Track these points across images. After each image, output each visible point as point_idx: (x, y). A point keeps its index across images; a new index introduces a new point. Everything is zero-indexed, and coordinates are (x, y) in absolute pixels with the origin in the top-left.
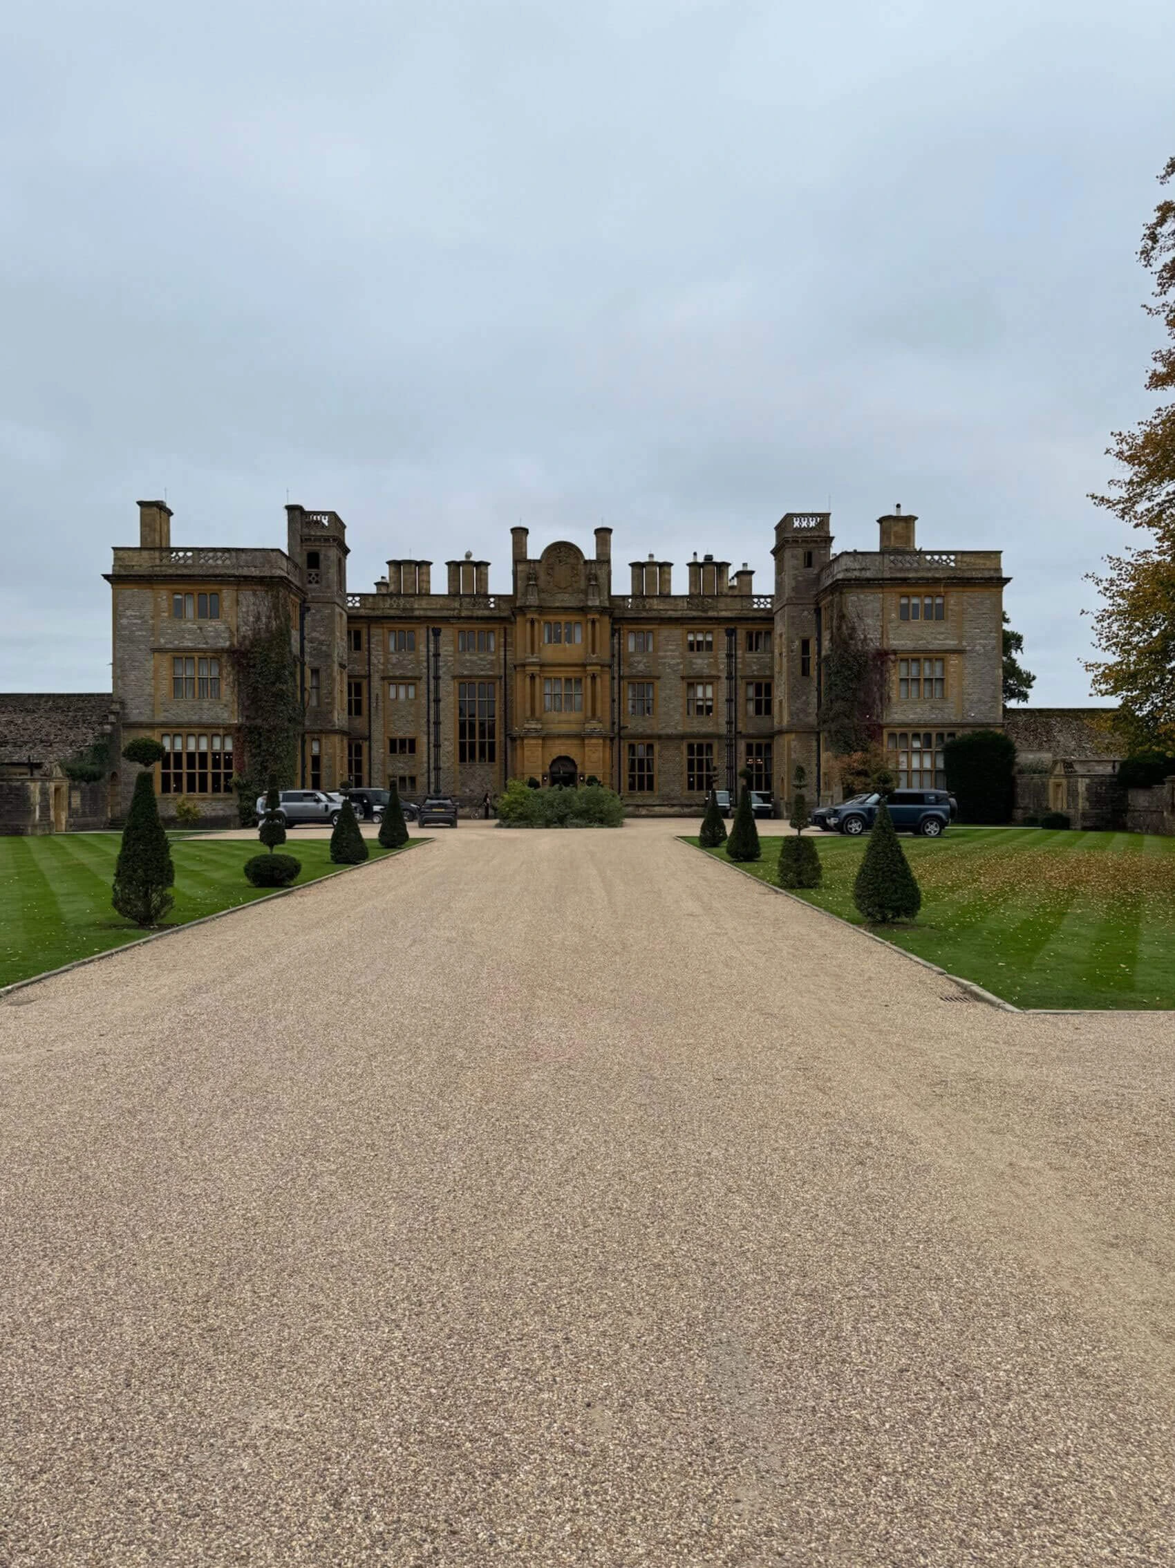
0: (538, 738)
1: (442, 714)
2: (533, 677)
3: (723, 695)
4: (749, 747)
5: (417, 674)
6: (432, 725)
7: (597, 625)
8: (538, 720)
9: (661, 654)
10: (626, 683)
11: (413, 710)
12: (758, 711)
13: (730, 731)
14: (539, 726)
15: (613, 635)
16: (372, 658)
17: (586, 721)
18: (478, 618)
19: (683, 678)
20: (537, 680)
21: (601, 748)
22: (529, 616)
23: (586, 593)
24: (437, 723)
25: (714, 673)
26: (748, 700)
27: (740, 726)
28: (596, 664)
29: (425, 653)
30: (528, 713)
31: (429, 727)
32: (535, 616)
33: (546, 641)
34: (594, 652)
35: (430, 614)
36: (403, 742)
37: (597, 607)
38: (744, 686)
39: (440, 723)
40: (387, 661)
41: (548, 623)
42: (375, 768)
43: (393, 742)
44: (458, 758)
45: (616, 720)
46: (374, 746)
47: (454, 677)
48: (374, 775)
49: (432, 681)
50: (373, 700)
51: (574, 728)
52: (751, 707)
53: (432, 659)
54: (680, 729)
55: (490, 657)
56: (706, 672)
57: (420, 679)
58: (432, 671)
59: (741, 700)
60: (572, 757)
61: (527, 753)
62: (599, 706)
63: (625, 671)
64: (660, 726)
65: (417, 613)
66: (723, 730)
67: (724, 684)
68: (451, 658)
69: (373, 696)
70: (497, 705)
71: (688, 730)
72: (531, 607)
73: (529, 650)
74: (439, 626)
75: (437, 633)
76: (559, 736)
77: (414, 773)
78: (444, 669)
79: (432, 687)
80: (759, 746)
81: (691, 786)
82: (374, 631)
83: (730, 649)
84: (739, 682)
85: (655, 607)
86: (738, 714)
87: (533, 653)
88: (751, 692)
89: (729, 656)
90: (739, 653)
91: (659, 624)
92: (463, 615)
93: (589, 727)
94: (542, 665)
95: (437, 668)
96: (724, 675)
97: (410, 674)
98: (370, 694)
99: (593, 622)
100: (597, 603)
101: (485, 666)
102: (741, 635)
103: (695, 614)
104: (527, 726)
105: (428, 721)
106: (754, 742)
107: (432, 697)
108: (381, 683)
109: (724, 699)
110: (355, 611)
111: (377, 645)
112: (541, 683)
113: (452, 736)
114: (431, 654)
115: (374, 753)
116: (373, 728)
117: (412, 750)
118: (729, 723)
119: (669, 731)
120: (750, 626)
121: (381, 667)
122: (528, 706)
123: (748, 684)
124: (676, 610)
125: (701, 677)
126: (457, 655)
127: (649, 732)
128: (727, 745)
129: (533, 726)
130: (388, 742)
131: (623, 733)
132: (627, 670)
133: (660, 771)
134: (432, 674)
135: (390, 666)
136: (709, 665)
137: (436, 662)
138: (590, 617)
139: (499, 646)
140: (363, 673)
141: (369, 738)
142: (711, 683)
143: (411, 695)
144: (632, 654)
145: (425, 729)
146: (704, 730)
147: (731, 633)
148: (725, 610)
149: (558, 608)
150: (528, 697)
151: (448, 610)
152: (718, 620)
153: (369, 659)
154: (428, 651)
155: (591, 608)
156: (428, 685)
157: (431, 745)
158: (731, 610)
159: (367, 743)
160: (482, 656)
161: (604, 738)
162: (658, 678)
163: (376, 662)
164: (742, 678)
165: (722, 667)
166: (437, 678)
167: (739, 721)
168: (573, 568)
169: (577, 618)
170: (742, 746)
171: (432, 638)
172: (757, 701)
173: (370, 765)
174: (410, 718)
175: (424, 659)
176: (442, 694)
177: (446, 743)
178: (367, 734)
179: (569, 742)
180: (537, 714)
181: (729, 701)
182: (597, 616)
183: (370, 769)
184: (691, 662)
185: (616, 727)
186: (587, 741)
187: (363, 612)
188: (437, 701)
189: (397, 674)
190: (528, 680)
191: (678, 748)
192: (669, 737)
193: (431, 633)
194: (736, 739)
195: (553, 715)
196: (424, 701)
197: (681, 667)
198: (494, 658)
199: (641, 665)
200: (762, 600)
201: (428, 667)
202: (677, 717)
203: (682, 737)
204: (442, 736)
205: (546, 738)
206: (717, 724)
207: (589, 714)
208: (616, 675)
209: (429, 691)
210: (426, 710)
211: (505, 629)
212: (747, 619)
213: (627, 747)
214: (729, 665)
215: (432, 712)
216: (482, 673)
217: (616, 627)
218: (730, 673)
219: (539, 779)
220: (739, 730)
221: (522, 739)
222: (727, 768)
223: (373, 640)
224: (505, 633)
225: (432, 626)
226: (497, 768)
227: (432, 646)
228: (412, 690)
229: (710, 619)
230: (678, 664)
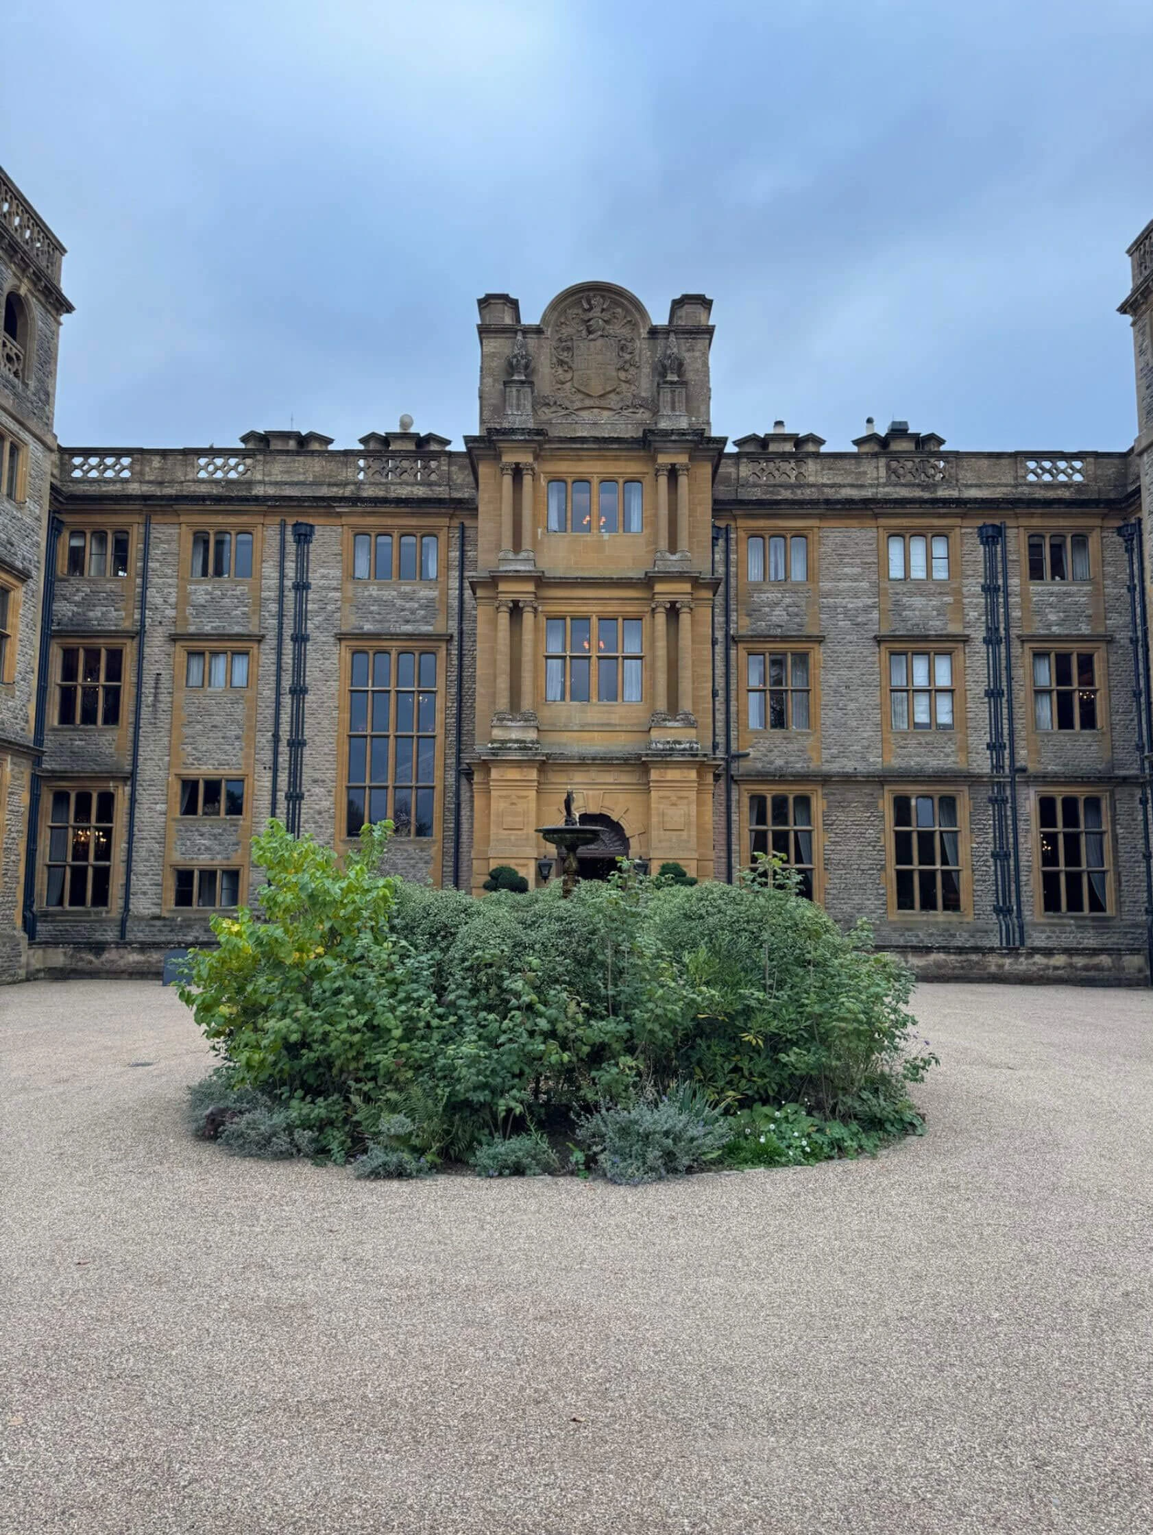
0: (529, 763)
1: (309, 721)
2: (516, 611)
3: (978, 681)
4: (1046, 805)
5: (253, 628)
6: (284, 748)
7: (683, 480)
8: (529, 719)
9: (826, 585)
10: (743, 653)
11: (239, 711)
12: (1065, 721)
13: (998, 767)
14: (532, 735)
15: (715, 539)
16: (151, 592)
17: (656, 720)
18: (400, 501)
19: (879, 640)
20: (528, 617)
21: (693, 795)
22: (509, 458)
23: (653, 407)
24: (297, 744)
25: (954, 628)
26: (1039, 692)
27: (1022, 753)
28: (680, 577)
29: (274, 583)
30: (503, 703)
31: (276, 754)
32: (526, 458)
33: (554, 525)
34: (673, 548)
35: (288, 491)
36: (213, 788)
37: (683, 433)
38: (1028, 658)
39: (303, 744)
40: (184, 600)
41: (556, 479)
42: (143, 849)
43: (189, 786)
44: (344, 825)
45: (721, 739)
46: (143, 796)
47: (341, 638)
48: (138, 867)
49: (288, 646)
50: (148, 689)
51: (621, 744)
52: (1047, 711)
53: (290, 596)
54: (876, 762)
55: (425, 593)
56: (936, 626)
57: (260, 639)
58: (289, 623)
59: (1022, 694)
60: (615, 818)
61: (497, 805)
62: (686, 686)
63: (742, 624)
64: (826, 754)
65: (259, 491)
66: (982, 763)
67: (977, 659)
68: (337, 595)
69: (149, 681)
70: (440, 702)
71: (895, 763)
72: (513, 431)
73: (507, 543)
74: (311, 521)
75: (304, 536)
76: (585, 762)
77: (235, 861)
78: (318, 620)
79: (288, 660)
80: (1070, 803)
81: (904, 901)
82: (159, 532)
83: (991, 573)
84: (1016, 649)
85: (811, 479)
86: (1018, 725)
87: (517, 546)
88: (1045, 674)
89: (990, 590)
90: (1014, 582)
91: (821, 517)
92: (365, 494)
93: (661, 737)
94: (541, 581)
95: (301, 616)
96: (979, 634)
97: (237, 629)
98: (139, 675)
99: (673, 473)
100: (683, 424)
101: (413, 612)
102: (1016, 544)
103: (904, 493)
104: (497, 733)
105: (276, 738)
106: (1059, 793)
107: (287, 683)
108: (168, 648)
109: (981, 689)
110: (118, 487)
111: (163, 562)
112: (536, 628)
113: (330, 775)
114: (288, 583)
115: (142, 814)
116: (143, 753)
117: (236, 807)
118: (995, 747)
119: (849, 765)
120: (1036, 522)
121: (171, 613)
122: (503, 683)
123: (1038, 655)
124: (862, 486)
125: (925, 638)
126: (349, 587)
127: (799, 766)
128: (993, 801)
129: (514, 735)
130: (177, 788)
131: (738, 768)
132: (745, 621)
133: (827, 862)
134: (288, 632)
135: (190, 610)
136: (940, 611)
137: (300, 603)
138: (663, 459)
139: (448, 568)
140: (126, 625)
141: (131, 777)
142: (949, 653)
143: (239, 678)
144: (757, 588)
145: (267, 756)
146: (934, 763)
147: (992, 537)
148: (978, 486)
149: (583, 440)
150: (504, 664)
151: (330, 485)
152: (962, 507)
153: (143, 596)
154: (282, 576)
155: (666, 433)
156: (280, 654)
157: (281, 795)
158: (988, 486)
159: (128, 789)
160: (407, 589)
161: (701, 767)
162: (820, 640)
163: (159, 601)
164: (1023, 640)
165: (973, 615)
166: (300, 639)
167: (1020, 743)
168: (622, 348)
169: (632, 468)
170: (1029, 803)
171: (291, 547)
172: (1060, 694)
173: (130, 842)
174: (233, 731)
175: (273, 594)
176: (312, 675)
177: (317, 790)
178: (128, 768)
179: (609, 777)
180: (527, 704)
181: (993, 694)
182: (682, 459)
183: (130, 851)
184: (897, 603)
185: (720, 754)
186: (654, 775)
187: (134, 488)
188: (299, 691)
189: (208, 629)
190: (504, 618)
191: (871, 806)
192: (848, 779)
193: (290, 537)
194: (1013, 784)
195: (570, 711)
196: (268, 693)
197: (875, 615)
198: (435, 594)
199: (778, 611)
200: (1062, 465)
201: (281, 615)
202: (868, 733)
203: (881, 779)
204: (307, 774)
205: (546, 764)
206: (965, 749)
207: (662, 705)
208: (720, 635)
209: (279, 668)
210: (270, 712)
211: (463, 528)
212: (1032, 503)
213: (746, 801)
214: (991, 611)
215: (285, 718)
216: (408, 628)
217: (722, 524)
218: (992, 630)
219: (528, 873)
220: (1018, 765)
221: (486, 766)
222: (994, 855)
223: (155, 552)
224: (463, 538)
225: (291, 521)
226: (435, 850)
227: (290, 567)
228: (241, 665)
229: (946, 502)
230: (867, 609)
